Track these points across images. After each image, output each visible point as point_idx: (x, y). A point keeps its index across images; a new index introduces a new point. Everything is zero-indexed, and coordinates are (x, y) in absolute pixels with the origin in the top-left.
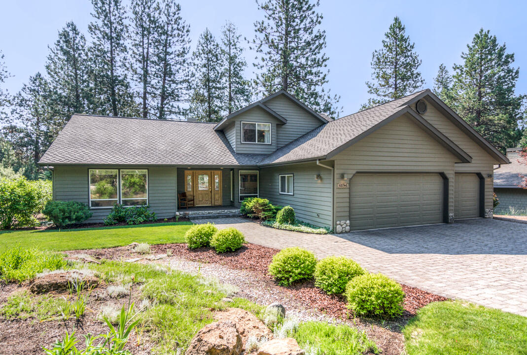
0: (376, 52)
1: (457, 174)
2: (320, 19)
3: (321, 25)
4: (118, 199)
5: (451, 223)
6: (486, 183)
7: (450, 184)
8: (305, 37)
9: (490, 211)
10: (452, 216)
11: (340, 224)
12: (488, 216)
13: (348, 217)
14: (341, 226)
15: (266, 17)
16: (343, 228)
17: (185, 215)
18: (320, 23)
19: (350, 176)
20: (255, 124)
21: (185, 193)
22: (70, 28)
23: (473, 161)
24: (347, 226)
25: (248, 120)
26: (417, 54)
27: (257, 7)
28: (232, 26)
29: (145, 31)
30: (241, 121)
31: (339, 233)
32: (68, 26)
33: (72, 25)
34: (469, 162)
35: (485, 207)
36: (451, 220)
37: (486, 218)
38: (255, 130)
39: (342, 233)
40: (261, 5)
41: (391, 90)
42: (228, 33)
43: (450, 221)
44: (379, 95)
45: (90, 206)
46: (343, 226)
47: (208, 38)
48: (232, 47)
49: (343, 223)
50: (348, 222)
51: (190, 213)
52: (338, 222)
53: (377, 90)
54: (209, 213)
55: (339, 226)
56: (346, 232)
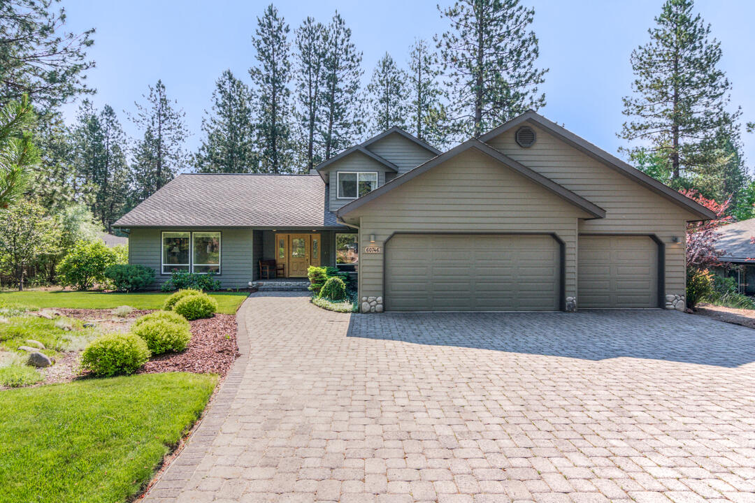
0: (640, 48)
1: (582, 237)
2: (531, 16)
3: (533, 23)
4: (189, 265)
5: (569, 312)
6: (667, 251)
7: (568, 251)
8: (510, 44)
9: (676, 298)
10: (572, 301)
11: (367, 301)
12: (672, 307)
13: (381, 293)
14: (369, 303)
15: (452, 26)
16: (371, 306)
17: (258, 285)
18: (530, 21)
19: (385, 238)
20: (356, 174)
21: (275, 260)
22: (226, 77)
23: (607, 216)
24: (378, 304)
25: (346, 170)
26: (717, 42)
27: (439, 14)
28: (424, 44)
29: (311, 67)
30: (337, 172)
31: (366, 313)
32: (225, 75)
33: (229, 73)
34: (601, 218)
35: (666, 291)
36: (569, 306)
37: (668, 309)
38: (356, 182)
39: (369, 312)
40: (444, 11)
41: (670, 105)
42: (417, 53)
43: (567, 309)
44: (644, 116)
45: (162, 270)
46: (372, 304)
47: (387, 64)
48: (422, 72)
49: (371, 300)
50: (380, 299)
51: (265, 283)
52: (364, 298)
53: (640, 109)
54: (287, 285)
55: (367, 303)
56: (376, 312)
